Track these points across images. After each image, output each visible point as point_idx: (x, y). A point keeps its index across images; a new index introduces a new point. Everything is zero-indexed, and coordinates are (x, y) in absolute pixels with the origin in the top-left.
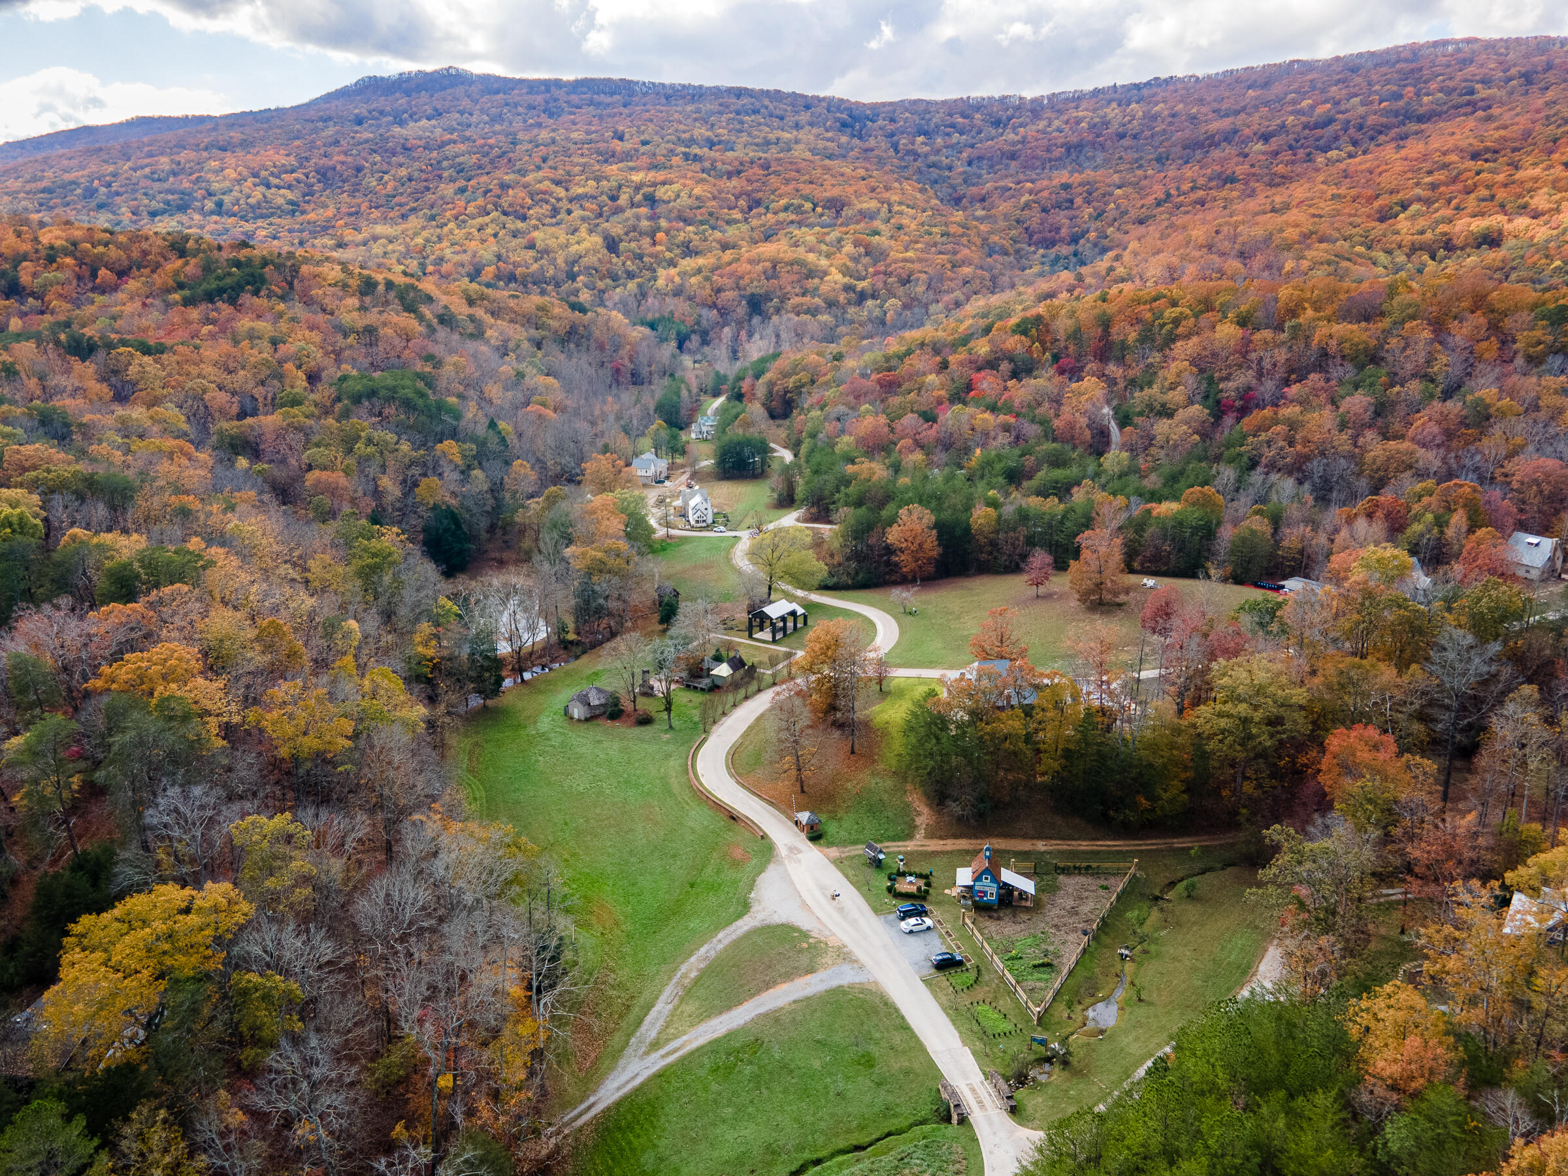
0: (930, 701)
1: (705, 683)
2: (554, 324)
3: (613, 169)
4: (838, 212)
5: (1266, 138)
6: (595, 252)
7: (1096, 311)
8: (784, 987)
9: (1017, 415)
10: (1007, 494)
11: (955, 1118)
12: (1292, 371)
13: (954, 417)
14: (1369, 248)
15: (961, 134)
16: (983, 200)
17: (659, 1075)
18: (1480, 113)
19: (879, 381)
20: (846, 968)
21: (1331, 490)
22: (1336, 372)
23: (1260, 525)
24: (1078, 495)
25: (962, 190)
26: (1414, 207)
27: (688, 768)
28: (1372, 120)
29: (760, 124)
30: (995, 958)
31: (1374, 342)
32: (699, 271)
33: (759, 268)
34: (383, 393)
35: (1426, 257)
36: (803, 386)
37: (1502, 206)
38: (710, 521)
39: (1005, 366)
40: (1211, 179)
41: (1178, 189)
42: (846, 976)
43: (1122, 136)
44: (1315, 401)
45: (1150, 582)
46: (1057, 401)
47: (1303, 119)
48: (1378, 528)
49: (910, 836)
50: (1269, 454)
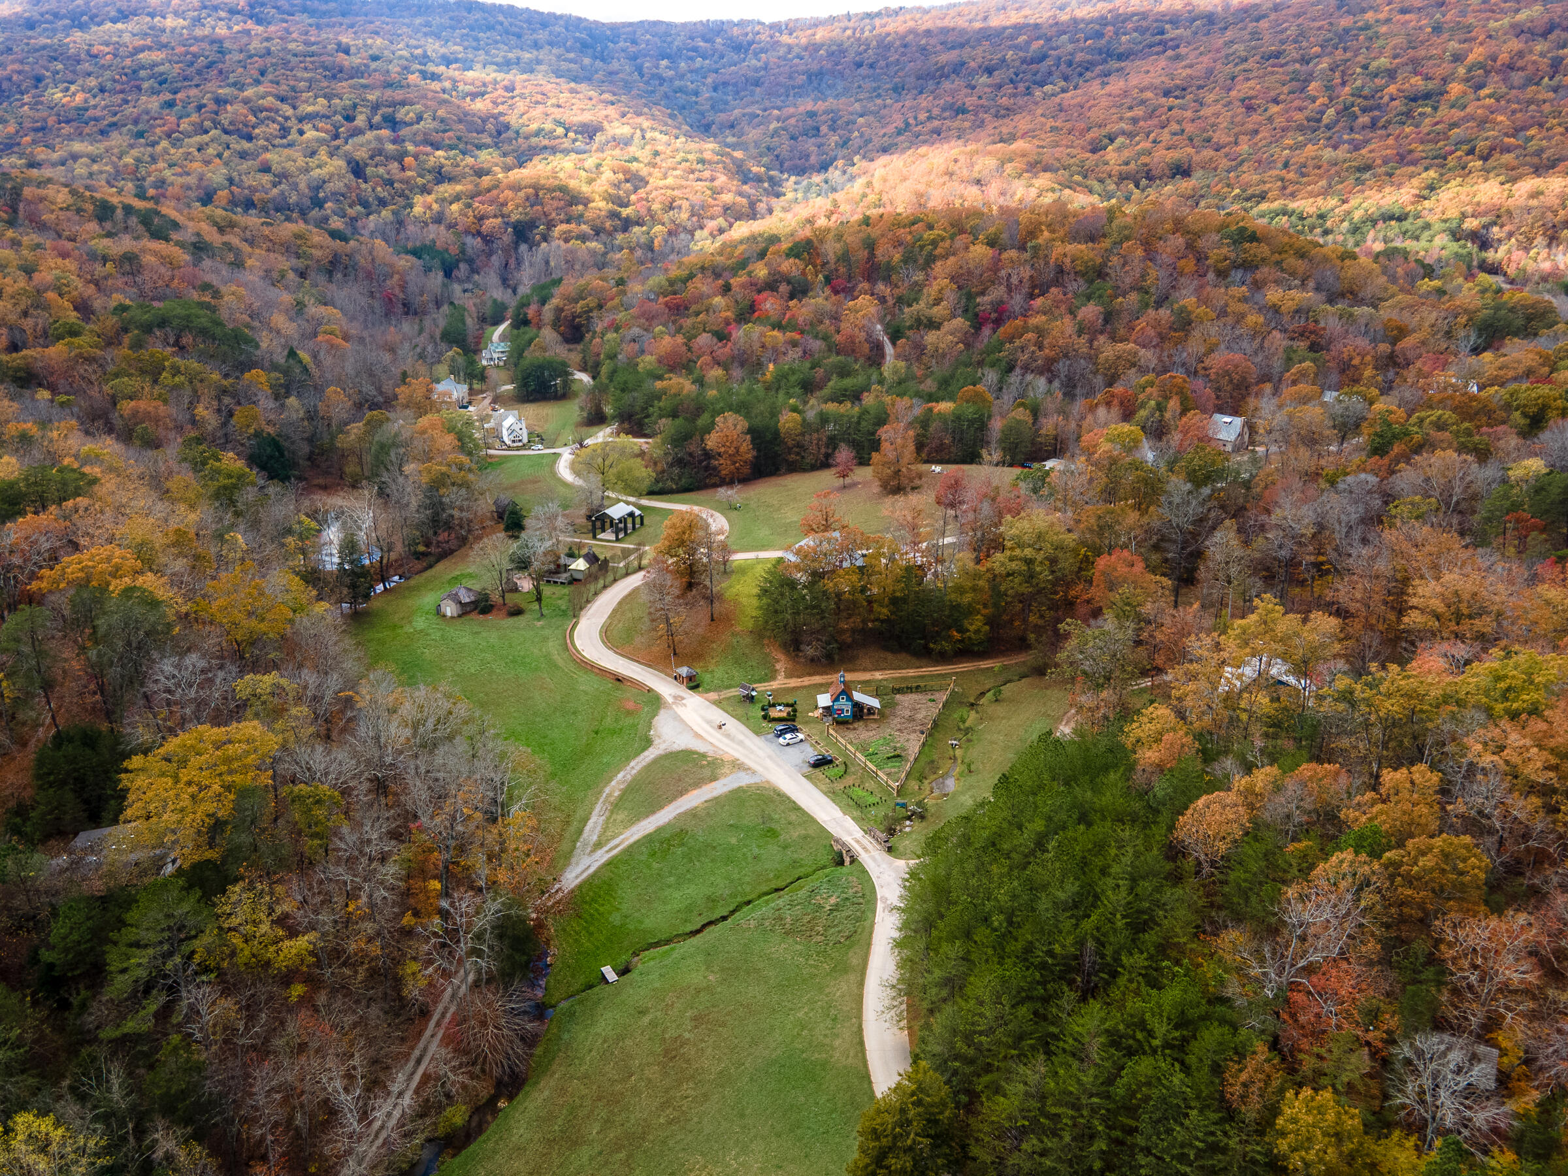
0: (780, 567)
1: (564, 577)
2: (318, 253)
3: (342, 86)
4: (591, 138)
5: (989, 71)
6: (341, 177)
7: (861, 235)
8: (696, 792)
9: (802, 332)
10: (805, 403)
11: (847, 860)
12: (1034, 287)
13: (747, 335)
14: (1085, 177)
15: (704, 58)
16: (732, 126)
17: (609, 863)
18: (1170, 53)
19: (666, 304)
20: (742, 774)
21: (1075, 386)
22: (1072, 286)
23: (1022, 415)
24: (868, 400)
25: (710, 116)
26: (1120, 140)
27: (567, 645)
28: (1079, 57)
29: (496, 42)
30: (859, 755)
31: (1099, 260)
32: (457, 198)
33: (521, 194)
34: (175, 322)
35: (1131, 186)
36: (591, 310)
37: (1191, 139)
38: (525, 440)
39: (784, 288)
40: (944, 110)
41: (916, 118)
42: (742, 780)
43: (859, 65)
44: (1057, 312)
45: (937, 468)
46: (836, 318)
47: (1021, 54)
48: (1116, 411)
49: (773, 678)
50: (1024, 357)
